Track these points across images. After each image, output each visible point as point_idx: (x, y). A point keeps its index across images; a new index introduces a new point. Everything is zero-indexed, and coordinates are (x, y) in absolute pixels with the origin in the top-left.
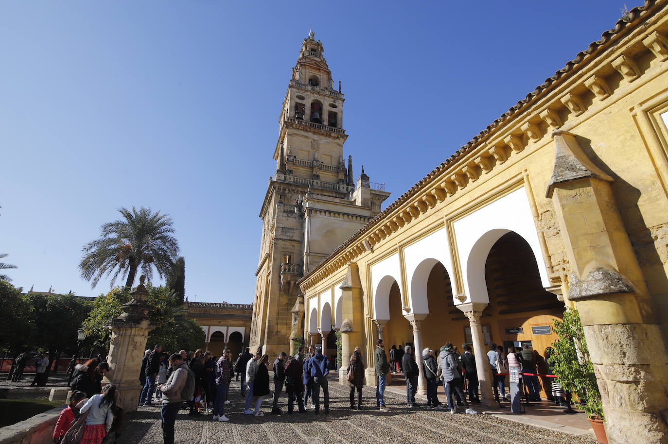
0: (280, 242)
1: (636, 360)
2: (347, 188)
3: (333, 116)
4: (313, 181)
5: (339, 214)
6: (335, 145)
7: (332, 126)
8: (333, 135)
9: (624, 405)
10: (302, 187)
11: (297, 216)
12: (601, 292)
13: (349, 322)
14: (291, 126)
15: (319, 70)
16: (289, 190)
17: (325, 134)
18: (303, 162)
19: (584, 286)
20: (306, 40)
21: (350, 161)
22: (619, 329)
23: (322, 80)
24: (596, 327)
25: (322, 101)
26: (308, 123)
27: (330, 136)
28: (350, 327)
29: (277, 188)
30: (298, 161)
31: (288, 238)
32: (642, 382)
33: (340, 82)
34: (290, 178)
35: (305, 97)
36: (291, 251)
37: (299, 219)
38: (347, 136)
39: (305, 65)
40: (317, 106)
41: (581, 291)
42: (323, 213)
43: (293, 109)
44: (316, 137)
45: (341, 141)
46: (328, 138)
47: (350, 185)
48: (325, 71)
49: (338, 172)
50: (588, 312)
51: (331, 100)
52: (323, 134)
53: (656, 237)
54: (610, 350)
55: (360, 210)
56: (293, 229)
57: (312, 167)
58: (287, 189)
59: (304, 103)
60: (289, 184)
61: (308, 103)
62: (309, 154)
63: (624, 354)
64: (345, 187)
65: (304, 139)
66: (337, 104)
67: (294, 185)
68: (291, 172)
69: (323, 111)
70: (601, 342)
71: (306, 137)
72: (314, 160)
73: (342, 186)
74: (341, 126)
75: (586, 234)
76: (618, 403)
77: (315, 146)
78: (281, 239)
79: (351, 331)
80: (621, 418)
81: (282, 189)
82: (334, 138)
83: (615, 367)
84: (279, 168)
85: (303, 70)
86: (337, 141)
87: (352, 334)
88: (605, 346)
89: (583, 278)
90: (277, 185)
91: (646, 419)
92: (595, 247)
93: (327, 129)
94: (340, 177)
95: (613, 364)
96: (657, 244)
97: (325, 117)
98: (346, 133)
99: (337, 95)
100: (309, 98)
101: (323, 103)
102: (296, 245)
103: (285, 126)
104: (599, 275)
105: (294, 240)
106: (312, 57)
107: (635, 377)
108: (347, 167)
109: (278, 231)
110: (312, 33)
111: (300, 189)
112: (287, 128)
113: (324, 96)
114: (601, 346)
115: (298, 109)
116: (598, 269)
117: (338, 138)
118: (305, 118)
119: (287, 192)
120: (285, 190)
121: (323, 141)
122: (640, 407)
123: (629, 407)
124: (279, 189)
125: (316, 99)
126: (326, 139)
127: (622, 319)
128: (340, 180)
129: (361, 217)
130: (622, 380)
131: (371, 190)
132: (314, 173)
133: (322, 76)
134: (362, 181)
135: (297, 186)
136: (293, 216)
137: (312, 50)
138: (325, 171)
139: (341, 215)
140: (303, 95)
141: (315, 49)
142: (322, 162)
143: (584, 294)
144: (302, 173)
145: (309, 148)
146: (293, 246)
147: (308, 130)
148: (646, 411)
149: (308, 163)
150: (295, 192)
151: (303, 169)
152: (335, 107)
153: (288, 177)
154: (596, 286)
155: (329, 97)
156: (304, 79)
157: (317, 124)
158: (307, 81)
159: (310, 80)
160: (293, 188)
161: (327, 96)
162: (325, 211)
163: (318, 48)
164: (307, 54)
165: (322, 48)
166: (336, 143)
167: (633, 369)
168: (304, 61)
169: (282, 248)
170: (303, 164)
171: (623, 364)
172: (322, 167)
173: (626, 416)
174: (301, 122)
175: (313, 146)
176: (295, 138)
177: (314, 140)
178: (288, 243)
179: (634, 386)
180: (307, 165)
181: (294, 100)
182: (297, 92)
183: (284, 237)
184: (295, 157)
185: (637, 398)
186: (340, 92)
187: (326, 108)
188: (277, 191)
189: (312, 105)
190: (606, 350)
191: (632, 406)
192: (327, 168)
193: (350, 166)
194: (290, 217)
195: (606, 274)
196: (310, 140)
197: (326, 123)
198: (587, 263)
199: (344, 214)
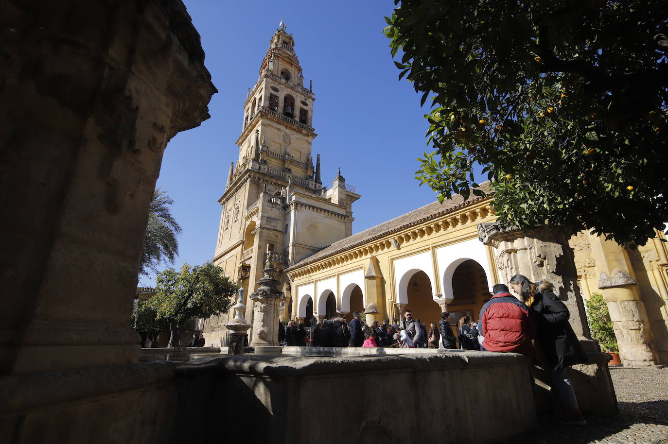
0: (264, 231)
1: (639, 318)
2: (315, 185)
3: (304, 113)
4: (285, 175)
5: (321, 211)
6: (305, 142)
7: (303, 123)
8: (304, 132)
9: (633, 341)
10: (276, 179)
11: (280, 207)
12: (624, 284)
13: (374, 305)
14: (266, 117)
15: (291, 64)
16: (263, 180)
17: (296, 129)
18: (275, 154)
19: (613, 280)
20: (279, 31)
21: (318, 160)
22: (631, 303)
23: (293, 75)
24: (619, 303)
25: (295, 96)
26: (282, 116)
27: (300, 132)
28: (376, 309)
29: (252, 177)
30: (271, 152)
31: (272, 228)
32: (642, 329)
33: (311, 81)
34: (264, 169)
35: (279, 89)
36: (275, 240)
37: (282, 210)
38: (316, 135)
39: (278, 57)
40: (289, 100)
41: (611, 283)
42: (307, 207)
43: (268, 99)
44: (288, 131)
45: (310, 139)
46: (298, 134)
47: (318, 183)
48: (296, 67)
49: (307, 169)
50: (614, 294)
51: (303, 97)
52: (294, 130)
53: (644, 257)
54: (626, 314)
55: (337, 208)
56: (277, 220)
57: (284, 161)
58: (262, 179)
59: (278, 95)
60: (264, 175)
61: (281, 95)
62: (281, 147)
63: (634, 315)
64: (314, 183)
65: (276, 131)
66: (307, 102)
67: (269, 176)
68: (265, 162)
69: (295, 107)
70: (621, 310)
71: (279, 130)
72: (286, 153)
73: (311, 183)
74: (311, 125)
75: (612, 252)
76: (630, 340)
77: (286, 138)
78: (266, 228)
79: (377, 313)
80: (632, 347)
81: (257, 178)
82: (304, 135)
83: (629, 322)
84: (254, 157)
85: (276, 61)
86: (306, 138)
87: (377, 315)
88: (623, 312)
89: (612, 276)
90: (252, 174)
91: (644, 347)
92: (617, 260)
93: (298, 125)
94: (309, 174)
95: (627, 321)
96: (644, 260)
97: (297, 113)
98: (315, 132)
99: (308, 93)
100: (282, 92)
101: (295, 99)
102: (279, 235)
103: (260, 115)
104: (621, 275)
105: (277, 230)
106: (284, 50)
107: (639, 327)
108: (315, 165)
109: (263, 220)
110: (283, 24)
111: (274, 181)
112: (262, 117)
113: (297, 92)
114: (621, 312)
115: (272, 100)
116: (620, 272)
117: (308, 135)
118: (279, 109)
119: (261, 182)
120: (260, 179)
121: (294, 136)
122: (641, 341)
123: (636, 342)
124: (254, 177)
125: (289, 93)
126: (297, 135)
127: (632, 298)
128: (309, 176)
129: (339, 215)
130: (633, 328)
131: (346, 191)
132: (286, 166)
133: (293, 71)
134: (339, 182)
135: (272, 177)
136: (277, 207)
137: (284, 43)
138: (295, 166)
139: (323, 212)
140: (278, 87)
141: (287, 42)
142: (293, 157)
143: (613, 284)
144: (274, 164)
145: (281, 141)
146: (277, 236)
147: (282, 123)
148: (645, 343)
149: (280, 155)
150: (269, 182)
151: (276, 161)
152: (306, 104)
153: (262, 167)
154: (620, 280)
155: (301, 94)
156: (276, 71)
157: (290, 119)
158: (280, 72)
159: (282, 73)
160: (268, 179)
161: (299, 93)
162: (310, 206)
163: (290, 42)
164: (280, 46)
165: (293, 43)
166: (306, 140)
167: (638, 323)
168: (277, 52)
169: (267, 237)
170: (275, 156)
171: (633, 321)
172: (292, 161)
173: (634, 346)
174: (275, 114)
175: (285, 140)
176: (269, 129)
177: (286, 133)
178: (272, 233)
179: (638, 331)
180: (279, 157)
181: (269, 90)
182: (272, 83)
183: (269, 227)
184: (268, 148)
185: (640, 337)
186: (311, 91)
187: (298, 105)
188: (252, 180)
189: (286, 98)
190: (624, 314)
191: (637, 341)
192: (297, 163)
193: (318, 165)
194: (274, 208)
195: (624, 274)
196: (283, 133)
197: (297, 119)
198: (614, 267)
199: (325, 211)
